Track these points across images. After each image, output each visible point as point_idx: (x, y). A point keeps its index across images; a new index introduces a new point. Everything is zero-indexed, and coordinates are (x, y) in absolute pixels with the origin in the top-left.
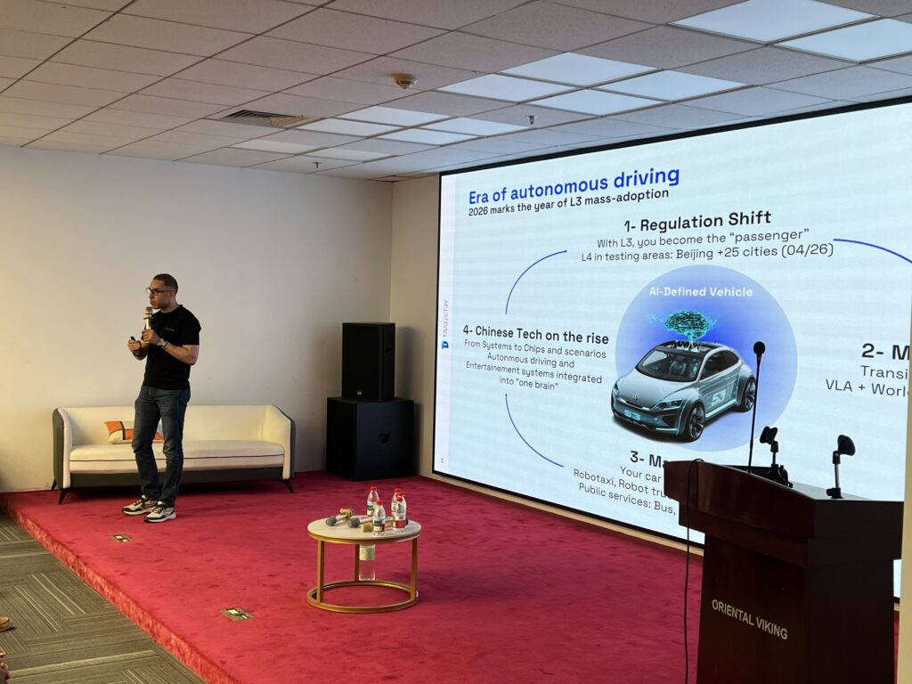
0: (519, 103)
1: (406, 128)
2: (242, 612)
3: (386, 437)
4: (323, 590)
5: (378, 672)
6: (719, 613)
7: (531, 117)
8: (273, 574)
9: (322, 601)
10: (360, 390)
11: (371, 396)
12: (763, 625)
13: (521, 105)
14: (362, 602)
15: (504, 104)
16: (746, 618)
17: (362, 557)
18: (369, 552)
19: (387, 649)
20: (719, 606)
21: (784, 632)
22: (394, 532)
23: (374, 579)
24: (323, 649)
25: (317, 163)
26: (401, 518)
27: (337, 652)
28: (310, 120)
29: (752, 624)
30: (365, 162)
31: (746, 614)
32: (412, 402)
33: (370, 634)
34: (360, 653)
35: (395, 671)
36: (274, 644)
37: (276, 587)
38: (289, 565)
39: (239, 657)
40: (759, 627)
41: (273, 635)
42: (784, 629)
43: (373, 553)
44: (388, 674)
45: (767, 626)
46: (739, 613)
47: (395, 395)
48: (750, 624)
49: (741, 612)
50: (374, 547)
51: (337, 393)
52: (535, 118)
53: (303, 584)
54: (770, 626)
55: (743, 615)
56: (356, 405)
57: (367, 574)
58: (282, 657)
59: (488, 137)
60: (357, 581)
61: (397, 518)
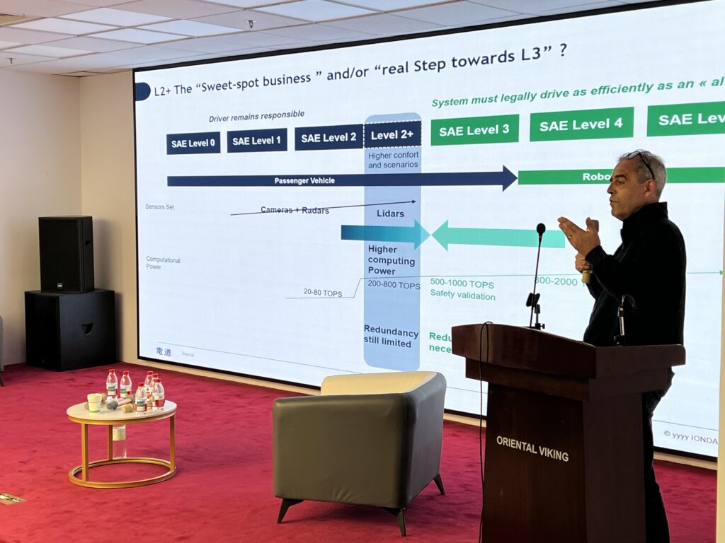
0: (245, 9)
1: (121, 28)
2: (12, 497)
3: (89, 328)
4: (89, 468)
5: (169, 536)
6: (504, 447)
7: (250, 21)
8: (24, 460)
9: (87, 480)
10: (60, 282)
11: (72, 287)
12: (546, 452)
13: (247, 11)
14: (123, 478)
15: (231, 10)
16: (530, 448)
17: (115, 437)
18: (120, 431)
19: (167, 515)
20: (503, 441)
21: (565, 456)
22: (155, 410)
23: (125, 457)
24: (109, 521)
25: (11, 59)
26: (160, 397)
27: (123, 522)
28: (28, 19)
29: (536, 453)
30: (61, 58)
31: (529, 445)
32: (113, 292)
33: (145, 504)
34: (144, 521)
35: (185, 532)
36: (59, 521)
37: (32, 471)
38: (35, 451)
39: (30, 535)
40: (542, 454)
41: (53, 514)
42: (564, 454)
43: (124, 433)
44: (179, 536)
45: (549, 453)
46: (522, 445)
47: (96, 287)
48: (534, 452)
49: (524, 444)
50: (124, 427)
51: (36, 287)
52: (254, 22)
53: (58, 468)
54: (552, 453)
55: (526, 446)
56: (58, 298)
57: (120, 453)
58: (71, 531)
59: (198, 37)
60: (111, 460)
61: (157, 398)
